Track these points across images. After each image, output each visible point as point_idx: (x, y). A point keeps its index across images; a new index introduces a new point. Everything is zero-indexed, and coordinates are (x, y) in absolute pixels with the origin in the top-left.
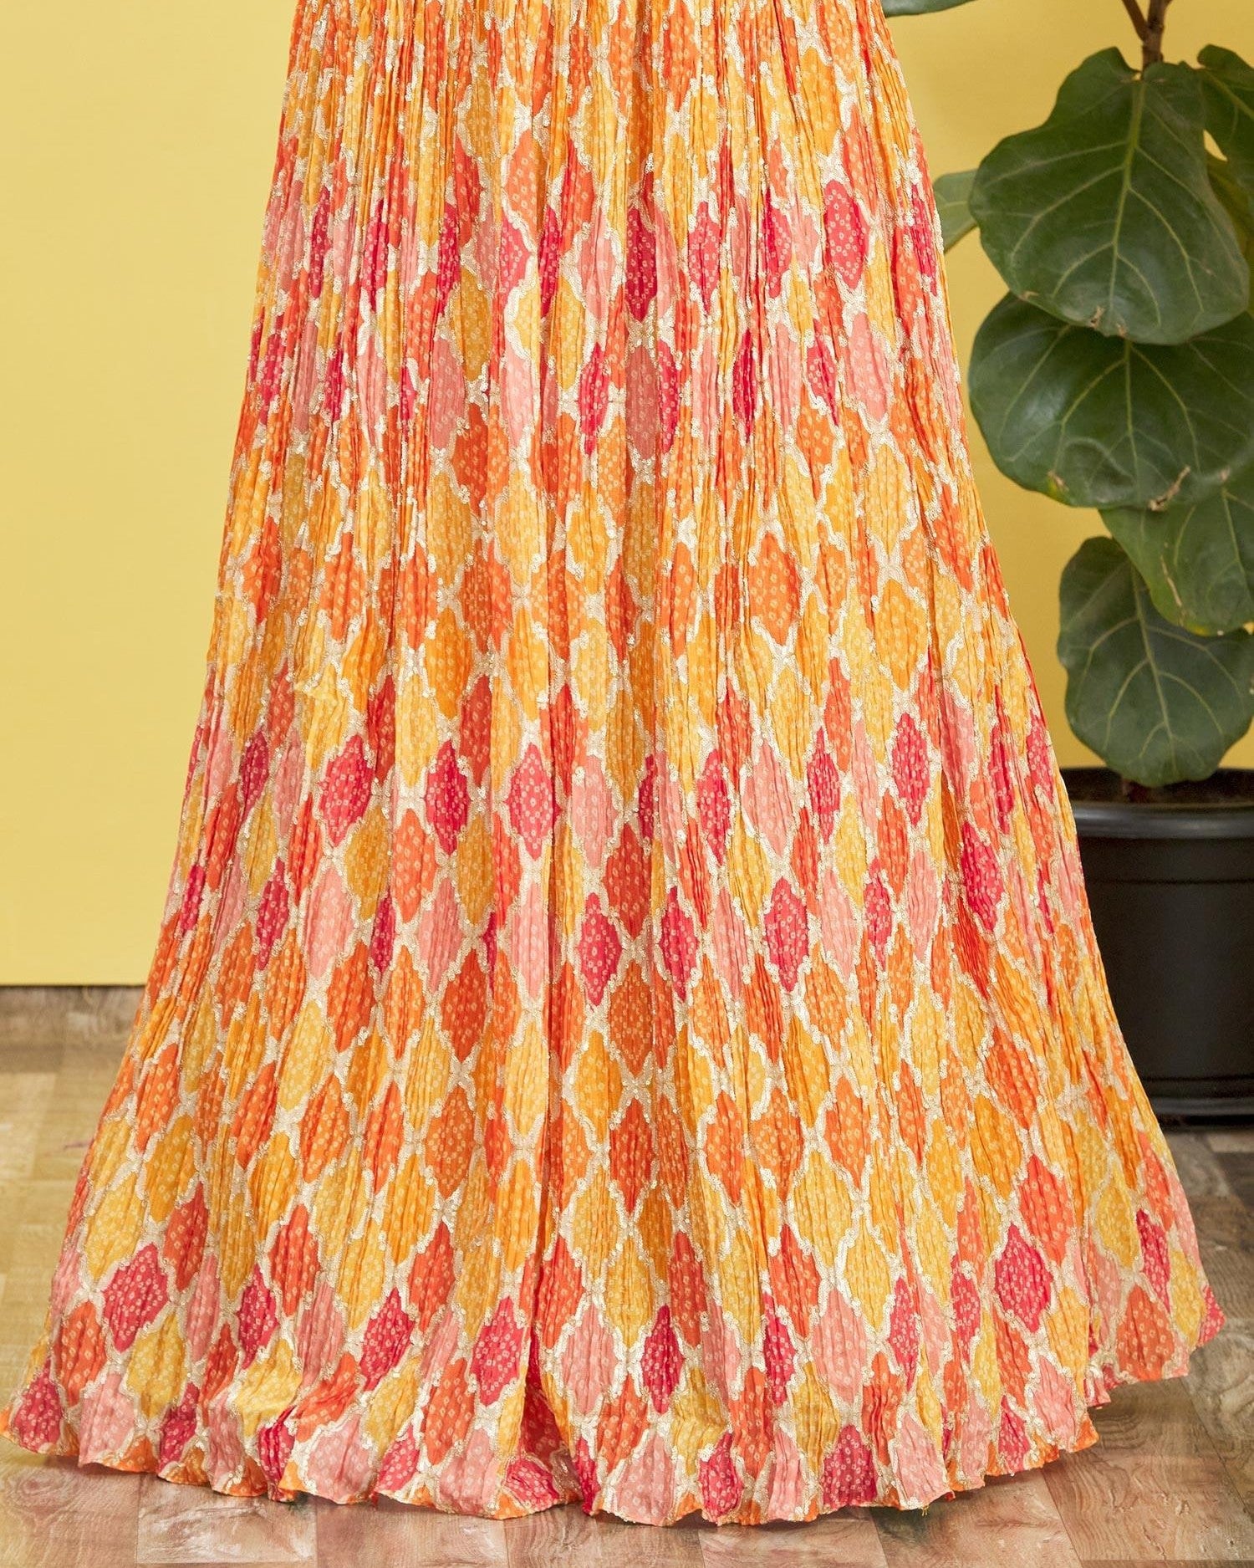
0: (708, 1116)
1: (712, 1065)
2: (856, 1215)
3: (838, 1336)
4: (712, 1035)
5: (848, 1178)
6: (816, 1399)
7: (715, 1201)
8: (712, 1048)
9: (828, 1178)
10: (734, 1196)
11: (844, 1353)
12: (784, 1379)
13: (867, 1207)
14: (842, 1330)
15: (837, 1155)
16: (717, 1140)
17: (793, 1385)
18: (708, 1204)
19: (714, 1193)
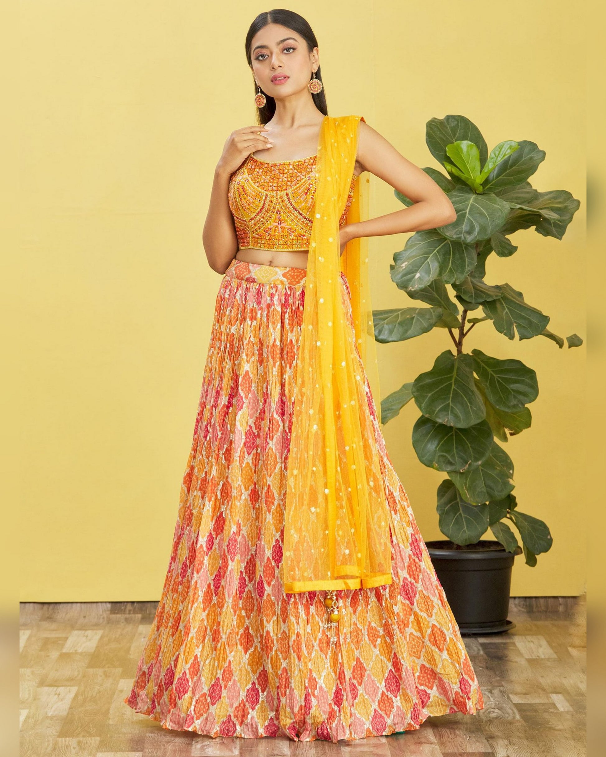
0: (294, 637)
1: (296, 625)
2: (326, 666)
3: (322, 698)
4: (296, 616)
5: (324, 656)
6: (318, 714)
7: (294, 660)
8: (296, 619)
9: (319, 656)
10: (299, 659)
11: (324, 702)
12: (310, 709)
13: (329, 664)
14: (323, 696)
15: (321, 650)
16: (296, 644)
17: (312, 711)
18: (292, 661)
19: (294, 658)
